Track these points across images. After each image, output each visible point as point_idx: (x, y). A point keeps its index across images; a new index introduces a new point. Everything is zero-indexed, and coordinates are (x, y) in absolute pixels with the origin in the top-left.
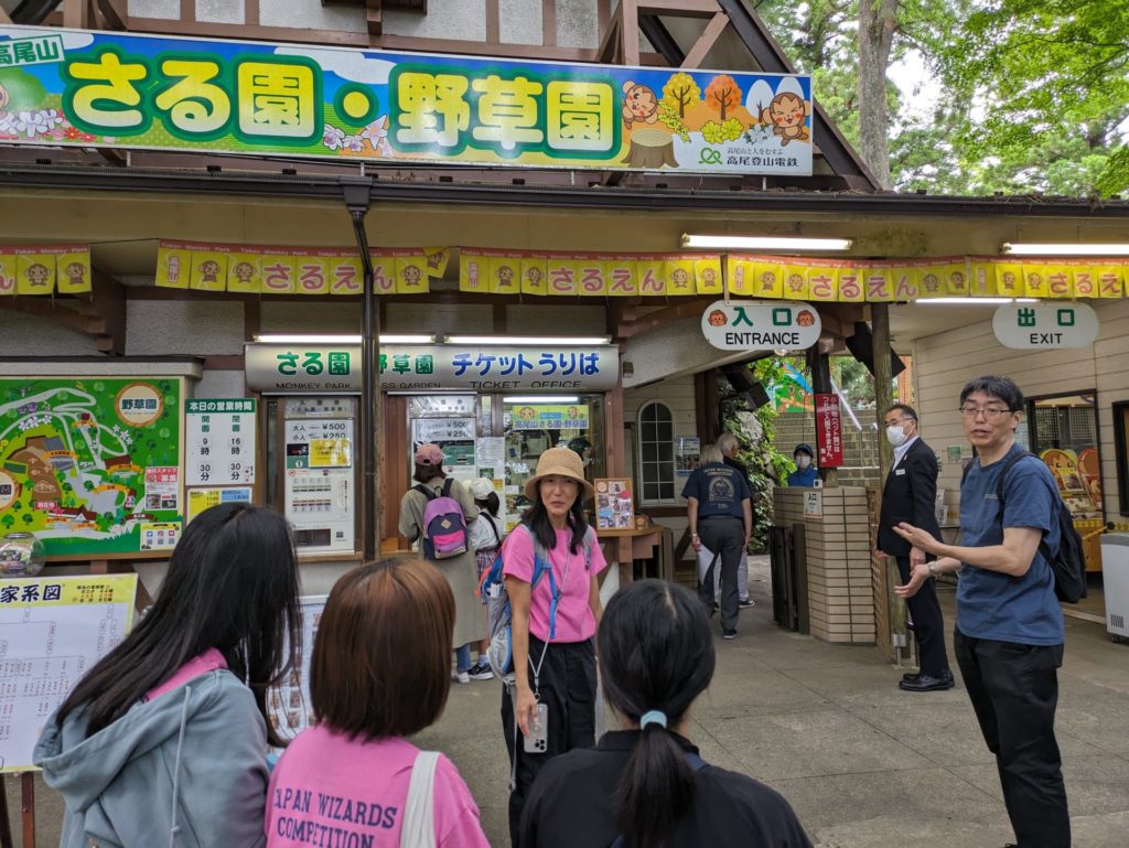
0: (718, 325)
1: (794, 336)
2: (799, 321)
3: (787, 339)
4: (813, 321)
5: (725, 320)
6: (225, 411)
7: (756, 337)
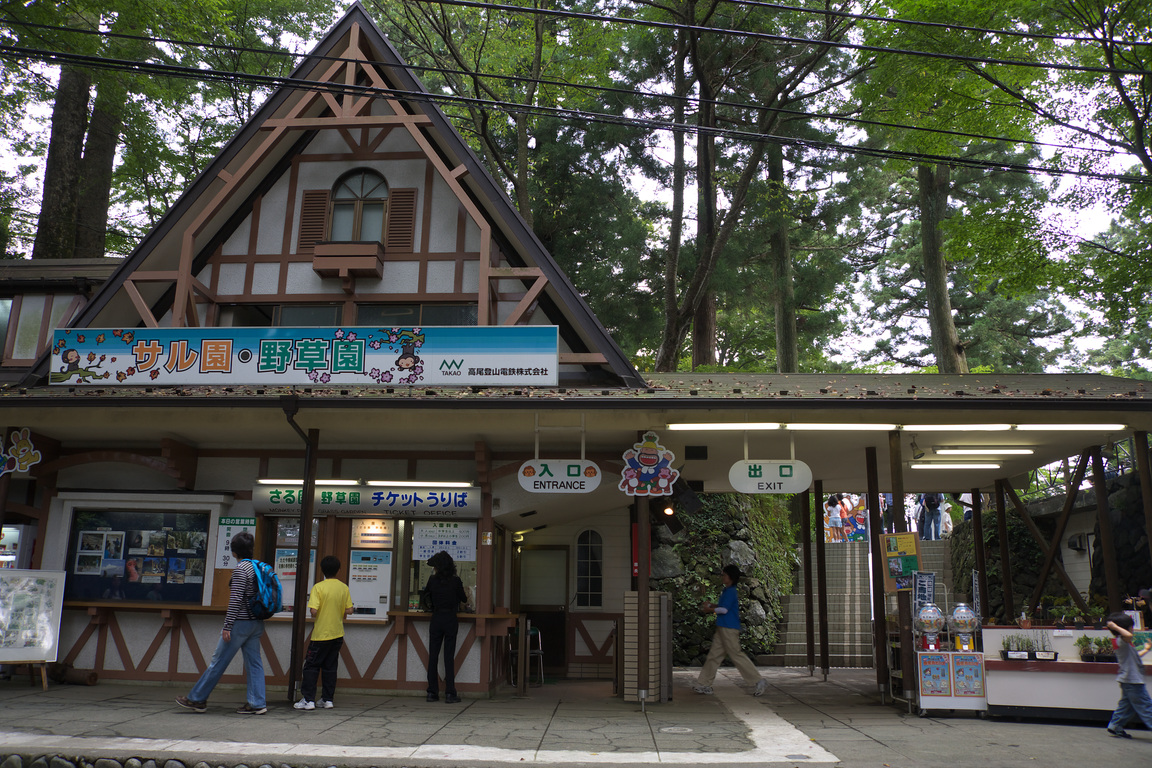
0: (529, 475)
1: (581, 484)
2: (586, 474)
3: (576, 485)
4: (595, 473)
5: (534, 473)
6: (240, 525)
7: (555, 484)
